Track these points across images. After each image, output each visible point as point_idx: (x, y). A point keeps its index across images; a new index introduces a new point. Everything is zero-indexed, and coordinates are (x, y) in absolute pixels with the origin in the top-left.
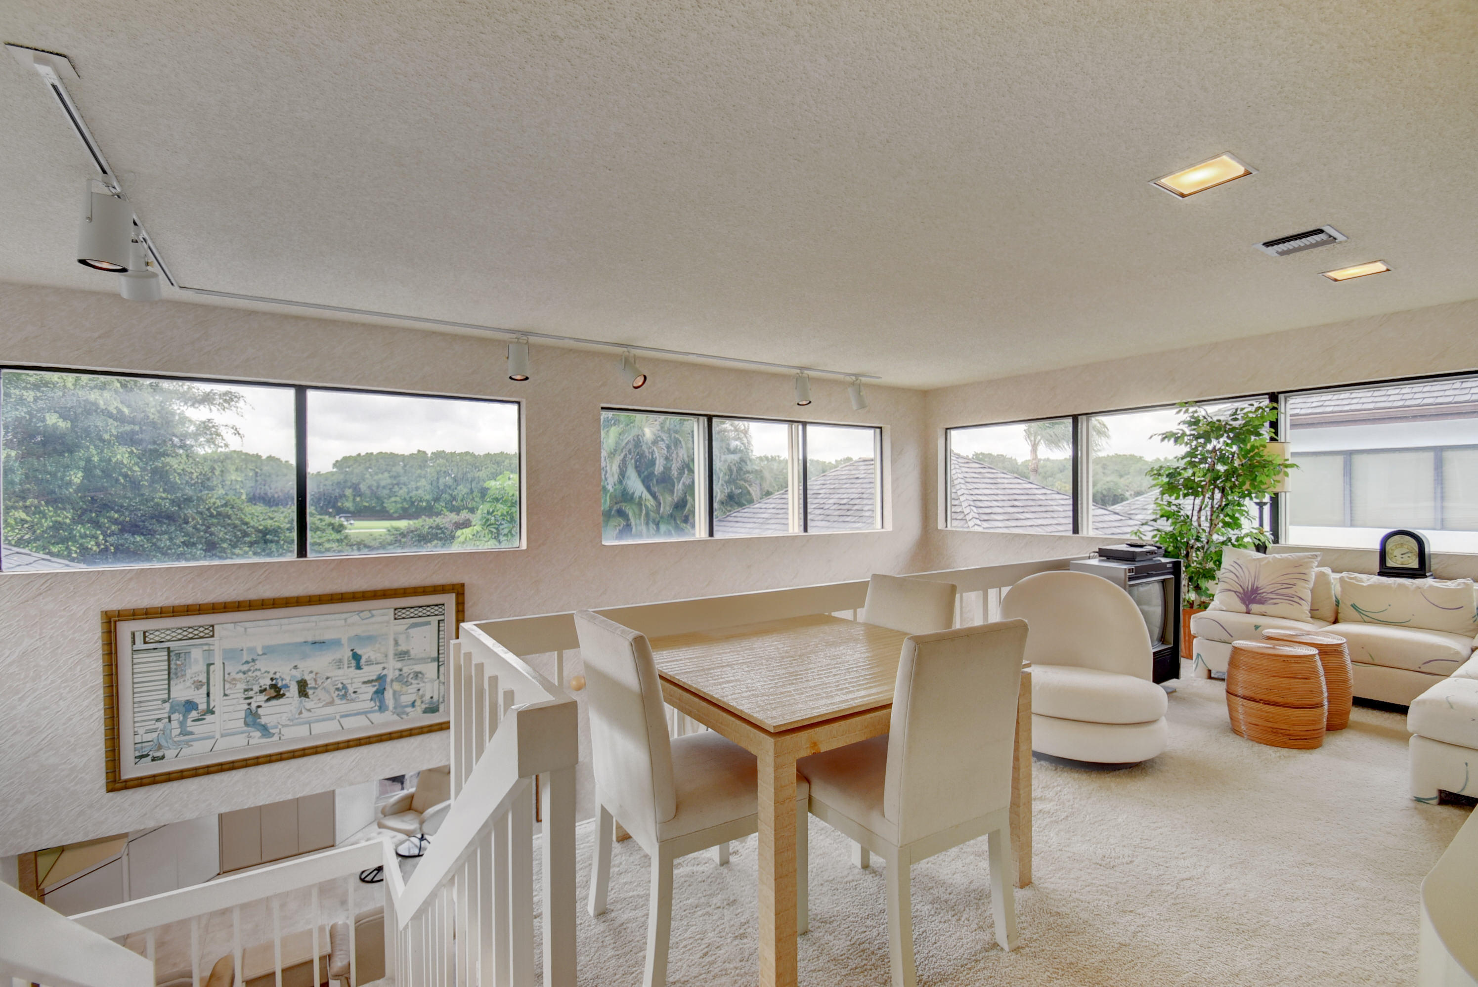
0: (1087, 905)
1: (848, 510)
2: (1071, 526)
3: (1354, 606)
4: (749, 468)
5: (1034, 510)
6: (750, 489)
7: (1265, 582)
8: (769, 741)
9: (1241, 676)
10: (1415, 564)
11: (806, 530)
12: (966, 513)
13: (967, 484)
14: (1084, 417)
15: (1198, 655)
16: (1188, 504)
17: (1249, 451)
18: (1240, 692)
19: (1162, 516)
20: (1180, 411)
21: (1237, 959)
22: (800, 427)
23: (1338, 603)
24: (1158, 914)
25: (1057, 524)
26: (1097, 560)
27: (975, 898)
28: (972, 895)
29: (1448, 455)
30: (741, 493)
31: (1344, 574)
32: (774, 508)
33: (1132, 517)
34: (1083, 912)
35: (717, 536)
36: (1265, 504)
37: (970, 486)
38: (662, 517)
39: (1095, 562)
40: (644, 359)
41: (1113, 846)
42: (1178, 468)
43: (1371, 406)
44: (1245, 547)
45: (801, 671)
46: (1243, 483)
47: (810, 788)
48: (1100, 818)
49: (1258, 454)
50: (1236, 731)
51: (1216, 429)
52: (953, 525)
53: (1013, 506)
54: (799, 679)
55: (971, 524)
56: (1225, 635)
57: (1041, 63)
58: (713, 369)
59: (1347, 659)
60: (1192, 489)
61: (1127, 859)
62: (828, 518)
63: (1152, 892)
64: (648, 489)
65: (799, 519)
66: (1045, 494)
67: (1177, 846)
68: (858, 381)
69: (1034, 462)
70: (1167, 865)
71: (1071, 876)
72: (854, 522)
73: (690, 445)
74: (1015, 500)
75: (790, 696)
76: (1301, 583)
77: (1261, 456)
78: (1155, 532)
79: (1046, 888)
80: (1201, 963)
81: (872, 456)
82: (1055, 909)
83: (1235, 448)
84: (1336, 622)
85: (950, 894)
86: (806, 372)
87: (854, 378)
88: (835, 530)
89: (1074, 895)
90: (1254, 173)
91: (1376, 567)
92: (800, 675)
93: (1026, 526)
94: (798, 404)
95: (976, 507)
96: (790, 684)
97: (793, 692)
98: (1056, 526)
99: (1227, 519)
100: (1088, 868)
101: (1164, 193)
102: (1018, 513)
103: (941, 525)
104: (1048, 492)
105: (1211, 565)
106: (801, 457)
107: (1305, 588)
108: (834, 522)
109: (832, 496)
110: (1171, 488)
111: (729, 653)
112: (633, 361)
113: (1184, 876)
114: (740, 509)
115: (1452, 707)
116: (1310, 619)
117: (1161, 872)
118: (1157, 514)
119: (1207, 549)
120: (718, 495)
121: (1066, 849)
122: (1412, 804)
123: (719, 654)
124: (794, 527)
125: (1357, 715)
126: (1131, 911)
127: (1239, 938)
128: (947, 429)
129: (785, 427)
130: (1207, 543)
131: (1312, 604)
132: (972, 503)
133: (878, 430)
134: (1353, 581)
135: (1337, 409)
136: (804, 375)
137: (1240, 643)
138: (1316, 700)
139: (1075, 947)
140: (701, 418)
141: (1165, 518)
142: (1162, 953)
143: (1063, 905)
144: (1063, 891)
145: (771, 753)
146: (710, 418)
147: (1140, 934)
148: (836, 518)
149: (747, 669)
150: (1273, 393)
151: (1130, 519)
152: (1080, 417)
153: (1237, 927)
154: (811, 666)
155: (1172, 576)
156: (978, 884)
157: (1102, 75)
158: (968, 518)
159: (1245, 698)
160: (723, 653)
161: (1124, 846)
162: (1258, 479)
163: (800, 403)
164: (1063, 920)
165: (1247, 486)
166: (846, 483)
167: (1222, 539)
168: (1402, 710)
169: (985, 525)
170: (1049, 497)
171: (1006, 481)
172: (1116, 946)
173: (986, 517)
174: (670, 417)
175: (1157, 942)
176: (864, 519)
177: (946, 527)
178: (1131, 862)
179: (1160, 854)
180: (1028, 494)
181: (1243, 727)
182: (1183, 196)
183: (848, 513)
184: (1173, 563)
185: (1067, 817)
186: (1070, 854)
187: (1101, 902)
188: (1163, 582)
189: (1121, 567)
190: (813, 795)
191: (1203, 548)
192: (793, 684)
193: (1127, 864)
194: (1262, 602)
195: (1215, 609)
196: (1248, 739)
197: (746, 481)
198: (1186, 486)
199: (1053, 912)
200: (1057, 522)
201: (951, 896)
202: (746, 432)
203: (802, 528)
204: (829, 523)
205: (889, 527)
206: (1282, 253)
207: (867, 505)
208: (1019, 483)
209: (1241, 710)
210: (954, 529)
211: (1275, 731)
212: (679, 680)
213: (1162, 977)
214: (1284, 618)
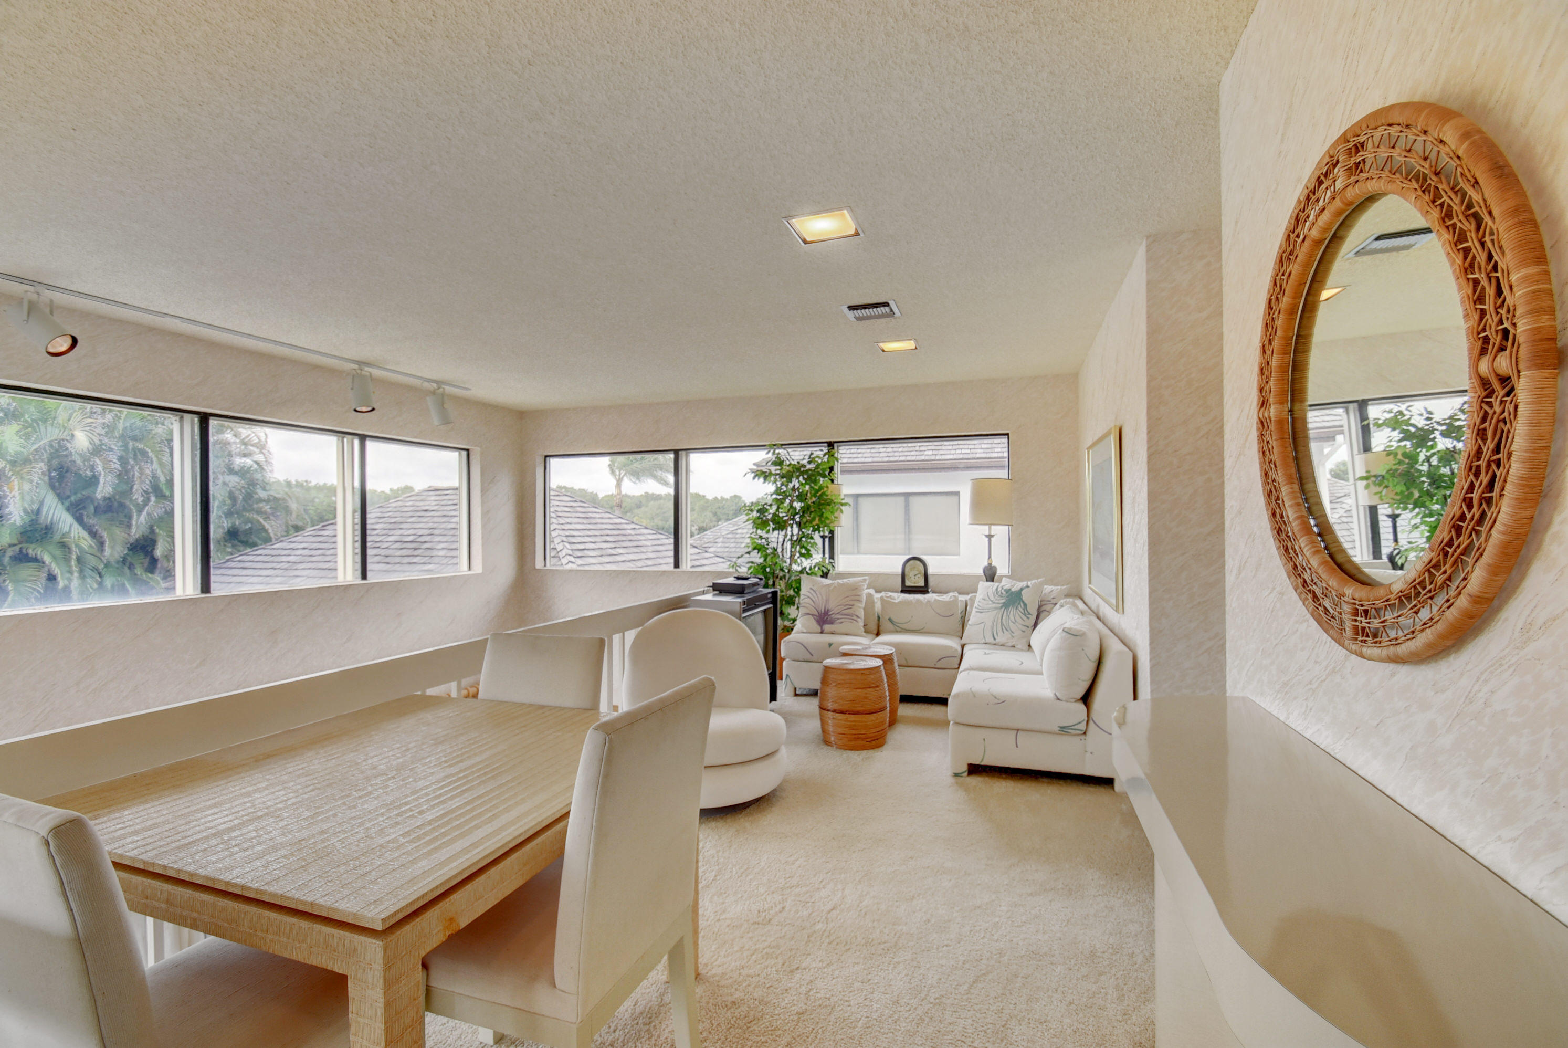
0: (758, 979)
1: (416, 549)
2: (672, 560)
3: (890, 619)
4: (262, 494)
5: (625, 545)
6: (267, 526)
7: (833, 605)
8: (373, 948)
9: (831, 692)
10: (922, 584)
11: (364, 576)
12: (558, 550)
13: (559, 519)
14: (684, 452)
15: (787, 675)
16: (775, 537)
17: (817, 491)
18: (830, 706)
19: (754, 549)
20: (769, 452)
21: (892, 983)
22: (356, 442)
23: (879, 618)
24: (820, 961)
25: (646, 559)
26: (711, 594)
27: (645, 1024)
28: (641, 1021)
29: (911, 499)
30: (250, 529)
31: (883, 594)
32: (304, 549)
33: (707, 549)
34: (757, 989)
35: (217, 589)
36: (826, 537)
37: (561, 521)
38: (107, 565)
39: (709, 597)
40: (71, 311)
41: (764, 896)
42: (766, 504)
43: (870, 460)
44: (816, 575)
45: (406, 796)
46: (814, 519)
47: (428, 975)
48: (745, 867)
49: (824, 493)
50: (827, 742)
51: (798, 470)
52: (552, 563)
53: (606, 542)
54: (405, 812)
55: (564, 561)
56: (809, 656)
57: (723, 31)
58: (212, 345)
59: (896, 664)
60: (780, 525)
61: (779, 907)
62: (388, 560)
63: (808, 937)
64: (79, 520)
65: (354, 562)
66: (634, 529)
67: (815, 876)
68: (441, 390)
69: (618, 497)
70: (813, 900)
71: (736, 949)
72: (424, 563)
73: (166, 459)
74: (607, 535)
75: (398, 848)
76: (857, 604)
77: (827, 496)
78: (750, 565)
79: (714, 975)
80: (867, 1003)
81: (456, 484)
82: (730, 999)
83: (807, 487)
84: (878, 634)
85: (614, 1031)
86: (366, 369)
87: (435, 385)
88: (408, 574)
89: (744, 972)
90: (862, 235)
91: (899, 586)
92: (406, 804)
93: (618, 562)
94: (355, 410)
95: (570, 543)
96: (392, 827)
97: (402, 840)
98: (646, 561)
99: (803, 551)
100: (748, 933)
101: (792, 234)
102: (611, 548)
103: (539, 564)
104: (637, 527)
105: (791, 592)
106: (357, 484)
107: (860, 607)
108: (396, 563)
109: (392, 532)
110: (761, 523)
111: (266, 788)
112: (47, 310)
113: (828, 907)
114: (249, 550)
115: (975, 696)
116: (864, 634)
117: (810, 911)
118: (748, 547)
119: (789, 578)
120: (215, 532)
121: (724, 916)
122: (952, 780)
123: (249, 794)
124: (347, 573)
125: (905, 710)
126: (797, 969)
127: (887, 958)
128: (546, 457)
129: (333, 440)
130: (789, 572)
131: (865, 620)
132: (565, 539)
133: (464, 453)
134: (889, 599)
135: (850, 460)
136: (363, 373)
137: (829, 662)
138: (882, 705)
139: (759, 1039)
140: (187, 417)
141: (756, 551)
142: (835, 1006)
143: (736, 990)
144: (732, 971)
145: (378, 966)
146: (204, 419)
147: (811, 993)
148: (398, 560)
149: (308, 814)
150: (830, 442)
151: (706, 552)
152: (680, 452)
153: (882, 946)
154: (421, 784)
155: (771, 606)
156: (644, 1003)
157: (774, 76)
158: (561, 555)
159: (835, 711)
160: (255, 791)
161: (773, 893)
162: (824, 515)
163: (358, 409)
164: (739, 1010)
165: (816, 521)
166: (412, 517)
167: (799, 569)
168: (943, 701)
169: (579, 562)
170: (638, 532)
171: (597, 516)
172: (796, 1018)
173: (579, 554)
174: (125, 411)
175: (828, 996)
176: (436, 560)
177: (545, 566)
178: (783, 908)
179: (804, 889)
180: (619, 529)
181: (832, 738)
182: (805, 242)
183: (416, 553)
184: (773, 593)
185: (716, 876)
186: (728, 922)
187: (769, 970)
188: (765, 611)
189: (735, 601)
190: (433, 983)
191: (784, 576)
192: (397, 823)
193: (780, 912)
194: (832, 622)
195: (798, 632)
196: (837, 748)
197: (259, 512)
198: (773, 520)
199: (728, 1003)
200: (646, 557)
201: (617, 1033)
202: (261, 447)
203: (359, 573)
204: (389, 566)
205: (478, 568)
206: (859, 319)
207: (440, 542)
208: (610, 518)
209: (830, 722)
210: (554, 568)
211: (856, 737)
212: (165, 867)
213: (842, 1037)
214: (846, 634)
